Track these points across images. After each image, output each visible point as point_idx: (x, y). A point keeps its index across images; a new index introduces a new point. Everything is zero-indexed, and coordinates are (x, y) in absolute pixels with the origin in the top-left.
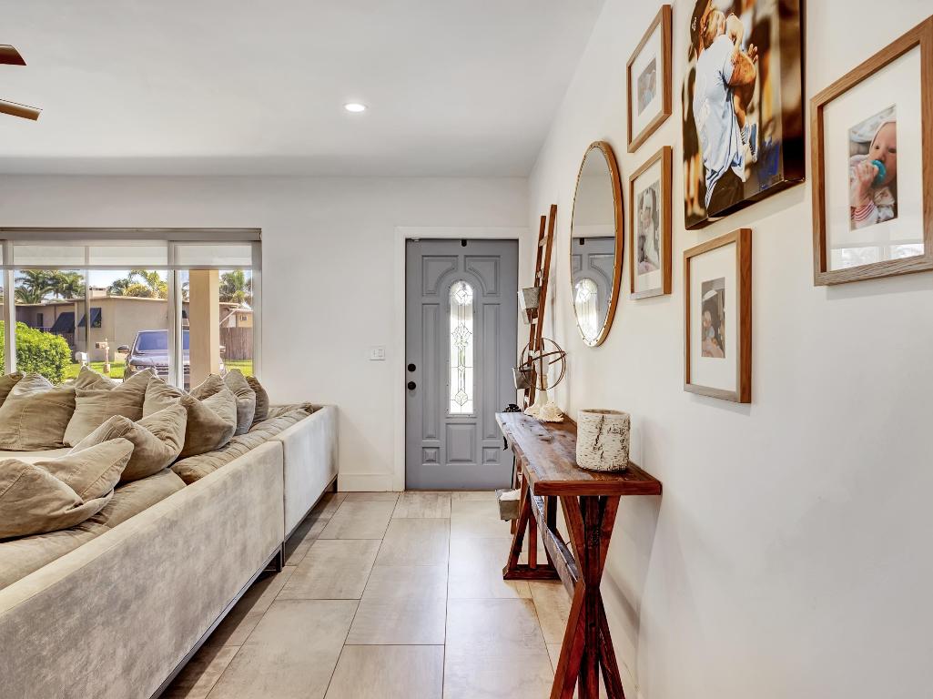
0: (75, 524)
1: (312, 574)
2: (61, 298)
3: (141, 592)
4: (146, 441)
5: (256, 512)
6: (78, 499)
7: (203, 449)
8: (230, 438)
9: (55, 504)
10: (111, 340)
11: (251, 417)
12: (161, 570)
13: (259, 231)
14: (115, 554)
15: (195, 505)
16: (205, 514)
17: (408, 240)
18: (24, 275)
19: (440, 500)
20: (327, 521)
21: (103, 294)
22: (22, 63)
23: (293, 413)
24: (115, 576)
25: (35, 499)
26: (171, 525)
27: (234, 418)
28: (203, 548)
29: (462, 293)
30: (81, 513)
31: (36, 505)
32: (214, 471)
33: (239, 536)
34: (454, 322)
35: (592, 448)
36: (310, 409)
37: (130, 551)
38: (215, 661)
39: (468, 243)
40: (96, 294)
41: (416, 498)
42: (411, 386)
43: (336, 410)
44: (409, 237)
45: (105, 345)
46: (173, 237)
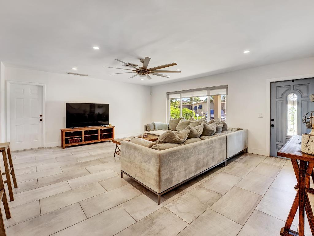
0: (179, 143)
1: (233, 169)
2: (196, 103)
3: (188, 158)
4: (193, 131)
5: (217, 150)
6: (179, 138)
7: (207, 135)
8: (214, 133)
9: (175, 139)
10: (204, 111)
11: (221, 129)
12: (192, 155)
13: (227, 85)
14: (183, 149)
15: (201, 144)
16: (203, 147)
17: (271, 83)
18: (189, 99)
19: (281, 161)
20: (242, 159)
21: (203, 102)
22: (176, 64)
23: (234, 130)
24: (183, 153)
25: (172, 137)
26: (195, 147)
27: (216, 129)
28: (202, 153)
29: (292, 97)
30: (180, 141)
31: (173, 138)
32: (207, 139)
33: (212, 154)
34: (289, 106)
35: (305, 146)
36: (239, 129)
37: (186, 149)
38: (205, 178)
39: (295, 81)
40: (201, 102)
41: (273, 159)
42: (272, 126)
43: (247, 131)
44: (271, 81)
45: (202, 113)
46: (209, 89)
